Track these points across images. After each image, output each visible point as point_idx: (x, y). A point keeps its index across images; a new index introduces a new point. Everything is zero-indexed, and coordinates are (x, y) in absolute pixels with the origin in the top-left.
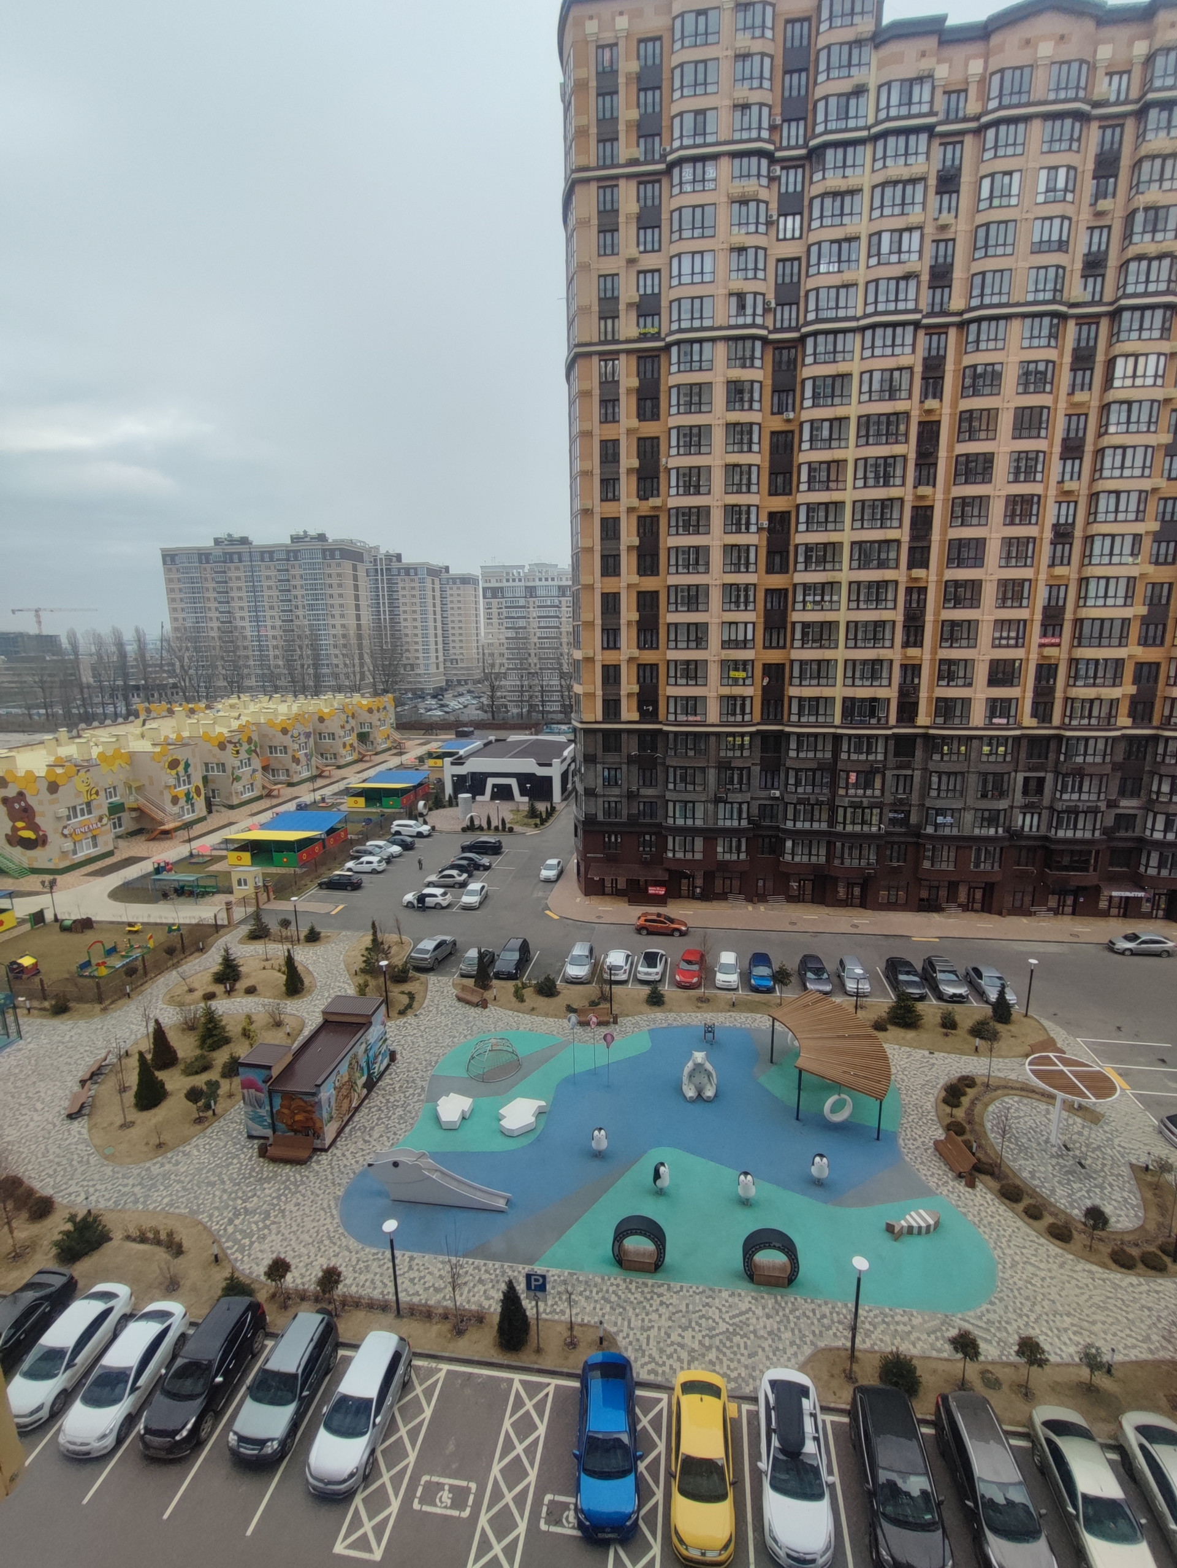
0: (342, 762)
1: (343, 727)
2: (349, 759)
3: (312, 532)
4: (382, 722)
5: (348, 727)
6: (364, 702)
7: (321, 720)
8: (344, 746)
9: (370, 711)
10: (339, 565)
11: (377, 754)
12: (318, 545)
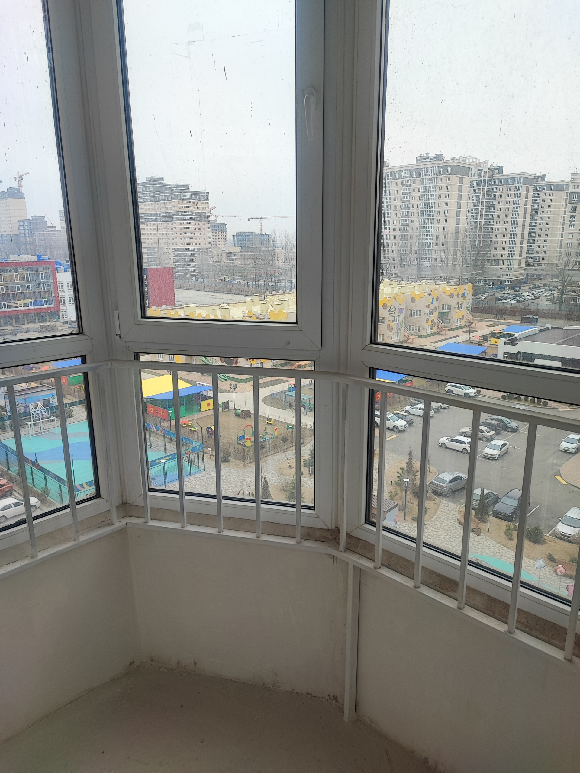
0: (423, 333)
1: (428, 307)
2: (429, 331)
3: (433, 154)
4: (460, 306)
5: (432, 307)
6: (448, 288)
7: (413, 300)
8: (427, 321)
9: (452, 296)
10: (448, 179)
11: (451, 330)
12: (435, 164)
